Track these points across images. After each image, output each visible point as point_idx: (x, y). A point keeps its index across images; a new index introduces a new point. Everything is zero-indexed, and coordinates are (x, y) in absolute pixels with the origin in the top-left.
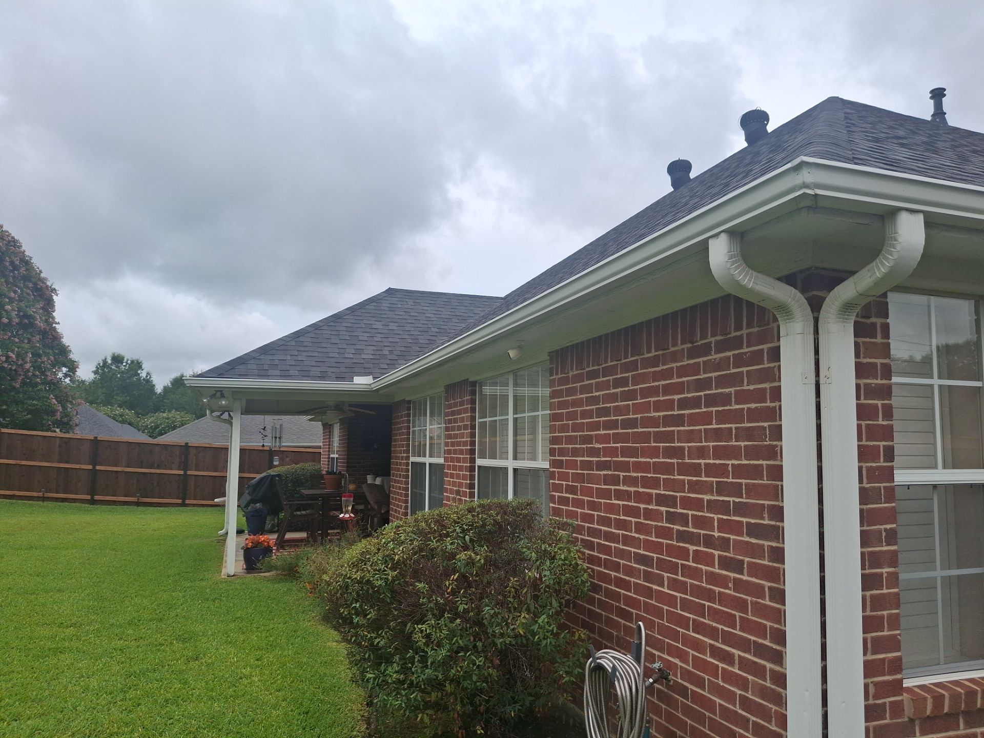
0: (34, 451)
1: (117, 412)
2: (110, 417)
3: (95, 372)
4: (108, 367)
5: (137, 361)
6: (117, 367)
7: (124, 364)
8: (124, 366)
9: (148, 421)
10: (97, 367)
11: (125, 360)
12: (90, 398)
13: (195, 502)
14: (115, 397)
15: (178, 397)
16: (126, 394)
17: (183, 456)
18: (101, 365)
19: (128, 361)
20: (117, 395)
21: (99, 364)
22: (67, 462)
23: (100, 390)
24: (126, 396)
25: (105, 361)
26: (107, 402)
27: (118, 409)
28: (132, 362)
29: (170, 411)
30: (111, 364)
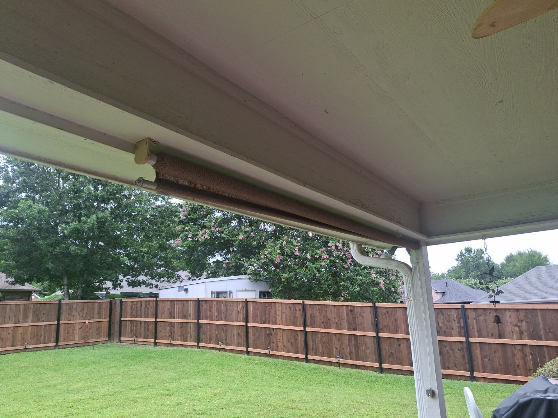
0: (329, 319)
1: (473, 282)
2: (468, 285)
3: (457, 260)
4: (464, 255)
5: (480, 249)
6: (469, 254)
7: (473, 252)
8: (473, 253)
9: (493, 286)
10: (457, 256)
11: (473, 250)
12: (457, 275)
13: (486, 375)
14: (471, 273)
15: (510, 268)
16: (477, 271)
17: (462, 320)
18: (460, 255)
19: (475, 250)
20: (472, 271)
21: (458, 254)
22: (355, 329)
23: (462, 270)
24: (478, 272)
25: (461, 253)
26: (467, 276)
27: (473, 280)
28: (478, 250)
29: (506, 278)
30: (465, 253)
